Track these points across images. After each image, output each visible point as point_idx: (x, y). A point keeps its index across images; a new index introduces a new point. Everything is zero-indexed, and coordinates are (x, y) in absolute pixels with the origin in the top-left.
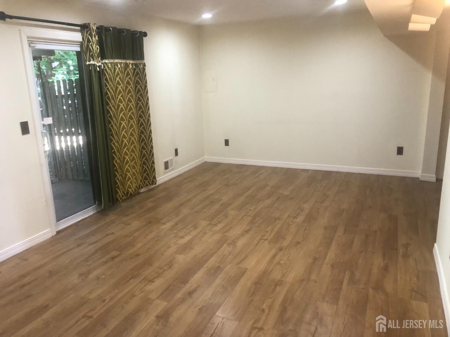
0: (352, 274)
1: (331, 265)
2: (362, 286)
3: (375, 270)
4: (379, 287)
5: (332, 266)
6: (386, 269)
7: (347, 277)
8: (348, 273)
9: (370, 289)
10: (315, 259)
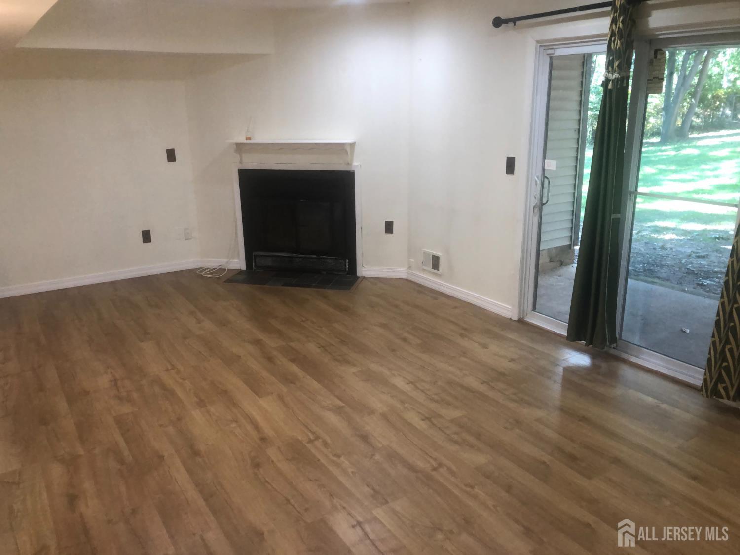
0: (122, 461)
1: (164, 457)
2: (97, 451)
3: (88, 486)
4: (72, 463)
5: (161, 458)
6: (72, 499)
7: (126, 453)
8: (129, 459)
9: (81, 452)
10: (196, 453)
